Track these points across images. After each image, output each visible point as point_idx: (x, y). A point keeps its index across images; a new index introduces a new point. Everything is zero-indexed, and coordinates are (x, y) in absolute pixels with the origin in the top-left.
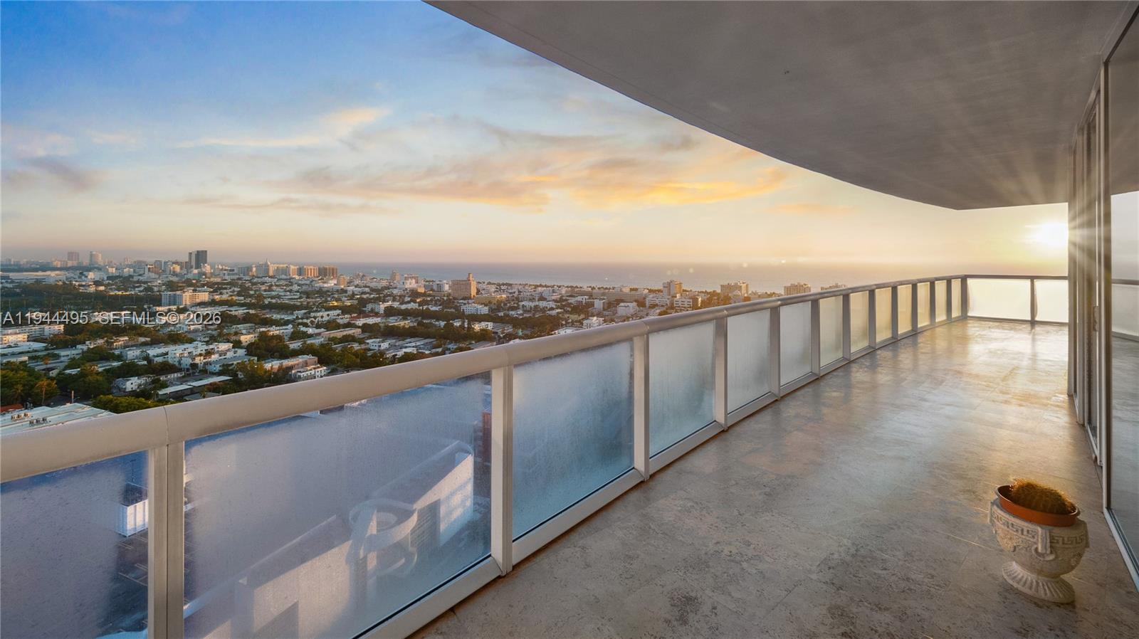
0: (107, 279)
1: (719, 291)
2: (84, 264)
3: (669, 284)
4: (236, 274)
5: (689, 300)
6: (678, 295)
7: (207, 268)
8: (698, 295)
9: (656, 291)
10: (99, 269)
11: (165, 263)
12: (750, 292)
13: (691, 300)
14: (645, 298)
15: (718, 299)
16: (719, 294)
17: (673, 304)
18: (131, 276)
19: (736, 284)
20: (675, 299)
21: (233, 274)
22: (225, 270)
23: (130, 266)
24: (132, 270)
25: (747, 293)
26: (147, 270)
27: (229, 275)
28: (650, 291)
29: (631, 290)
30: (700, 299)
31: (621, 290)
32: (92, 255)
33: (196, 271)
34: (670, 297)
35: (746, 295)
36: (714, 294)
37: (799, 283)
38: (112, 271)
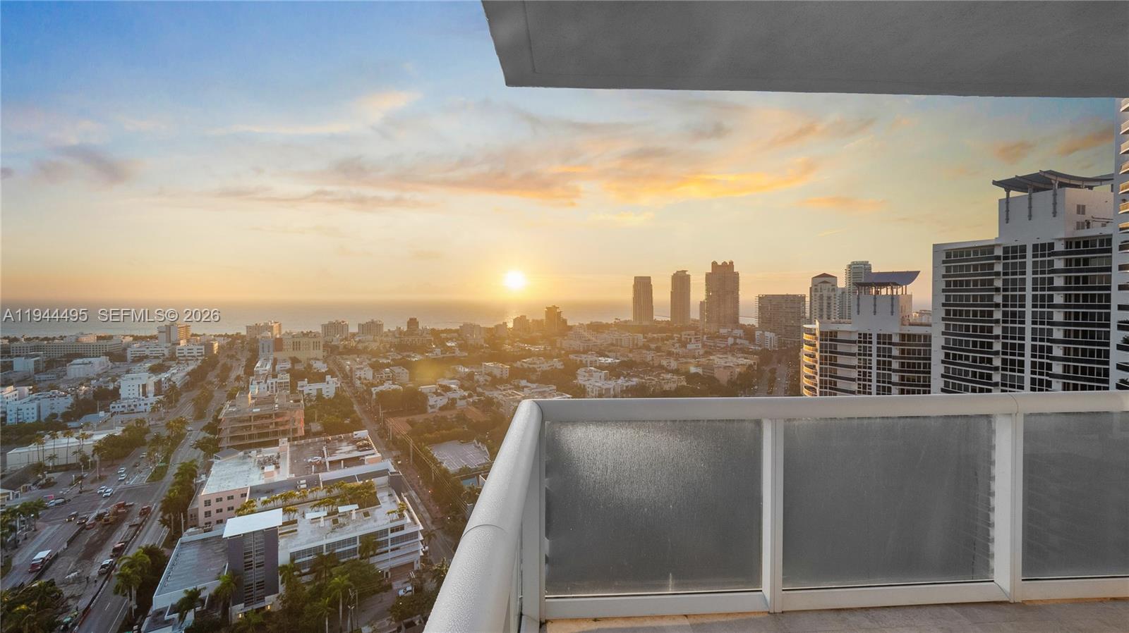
1: (244, 332)
3: (169, 328)
5: (200, 347)
6: (182, 342)
8: (214, 340)
9: (147, 337)
12: (283, 332)
13: (203, 347)
14: (125, 349)
15: (243, 342)
16: (244, 336)
17: (174, 353)
19: (266, 324)
20: (178, 347)
25: (280, 333)
28: (136, 338)
29: (99, 338)
30: (216, 345)
31: (77, 340)
34: (170, 344)
35: (278, 336)
36: (238, 336)
37: (337, 321)
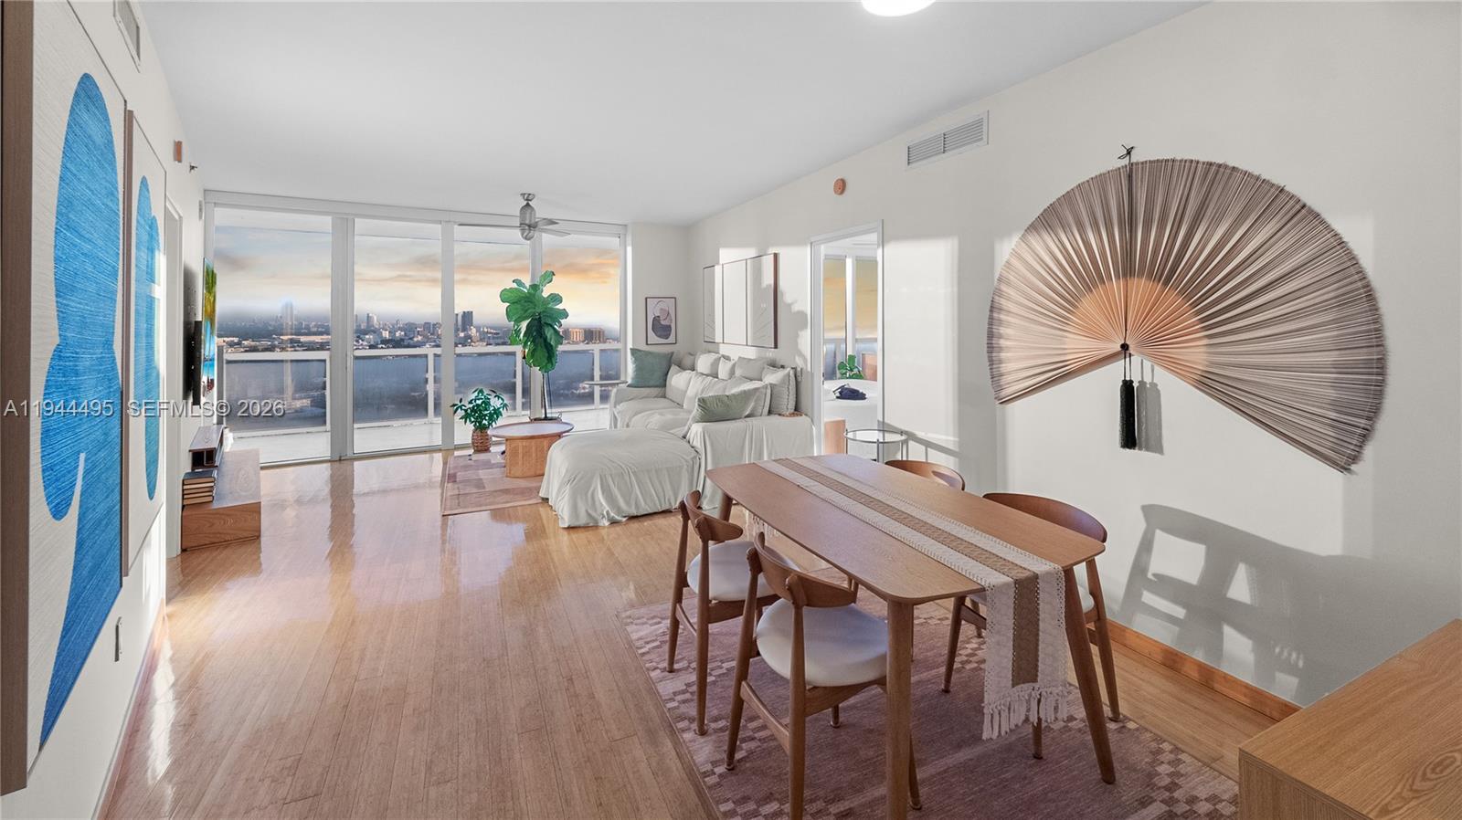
0: (382, 343)
2: (362, 327)
4: (501, 338)
7: (473, 331)
10: (374, 332)
11: (434, 325)
18: (402, 340)
21: (497, 338)
22: (490, 333)
23: (400, 329)
24: (403, 333)
26: (416, 333)
27: (494, 338)
32: (368, 316)
33: (462, 335)
38: (386, 335)
